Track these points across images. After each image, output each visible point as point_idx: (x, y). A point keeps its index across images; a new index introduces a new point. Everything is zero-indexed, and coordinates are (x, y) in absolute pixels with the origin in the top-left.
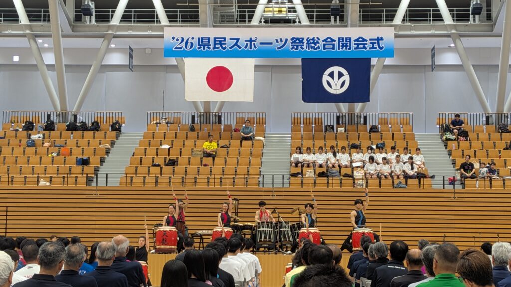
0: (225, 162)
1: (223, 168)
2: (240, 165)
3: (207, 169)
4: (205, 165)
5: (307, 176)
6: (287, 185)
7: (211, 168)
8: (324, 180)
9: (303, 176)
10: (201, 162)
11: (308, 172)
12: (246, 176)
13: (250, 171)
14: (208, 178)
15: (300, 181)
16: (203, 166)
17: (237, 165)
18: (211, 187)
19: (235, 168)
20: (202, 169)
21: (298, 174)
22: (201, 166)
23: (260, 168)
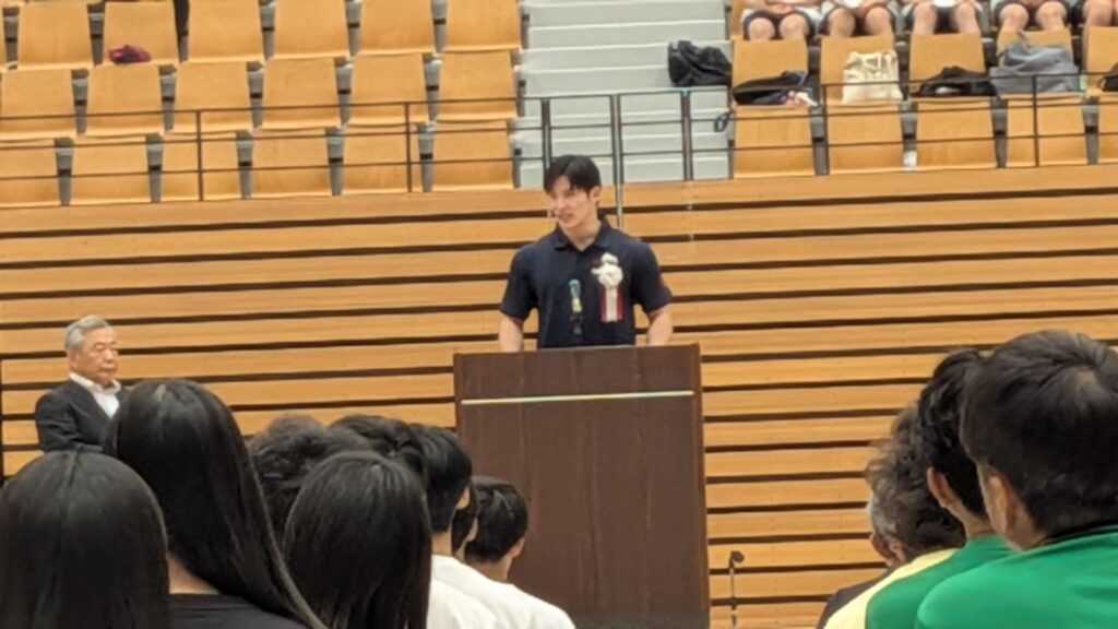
0: (268, 30)
1: (252, 67)
2: (374, 45)
3: (141, 85)
4: (128, 56)
5: (850, 94)
6: (711, 166)
7: (165, 71)
8: (974, 117)
9: (818, 91)
10: (97, 37)
11: (857, 64)
12: (424, 118)
13: (444, 82)
14: (152, 140)
15: (800, 133)
16: (107, 63)
17: (353, 46)
18: (179, 202)
19: (340, 63)
20: (105, 82)
21: (788, 81)
22: (97, 60)
23: (515, 59)
